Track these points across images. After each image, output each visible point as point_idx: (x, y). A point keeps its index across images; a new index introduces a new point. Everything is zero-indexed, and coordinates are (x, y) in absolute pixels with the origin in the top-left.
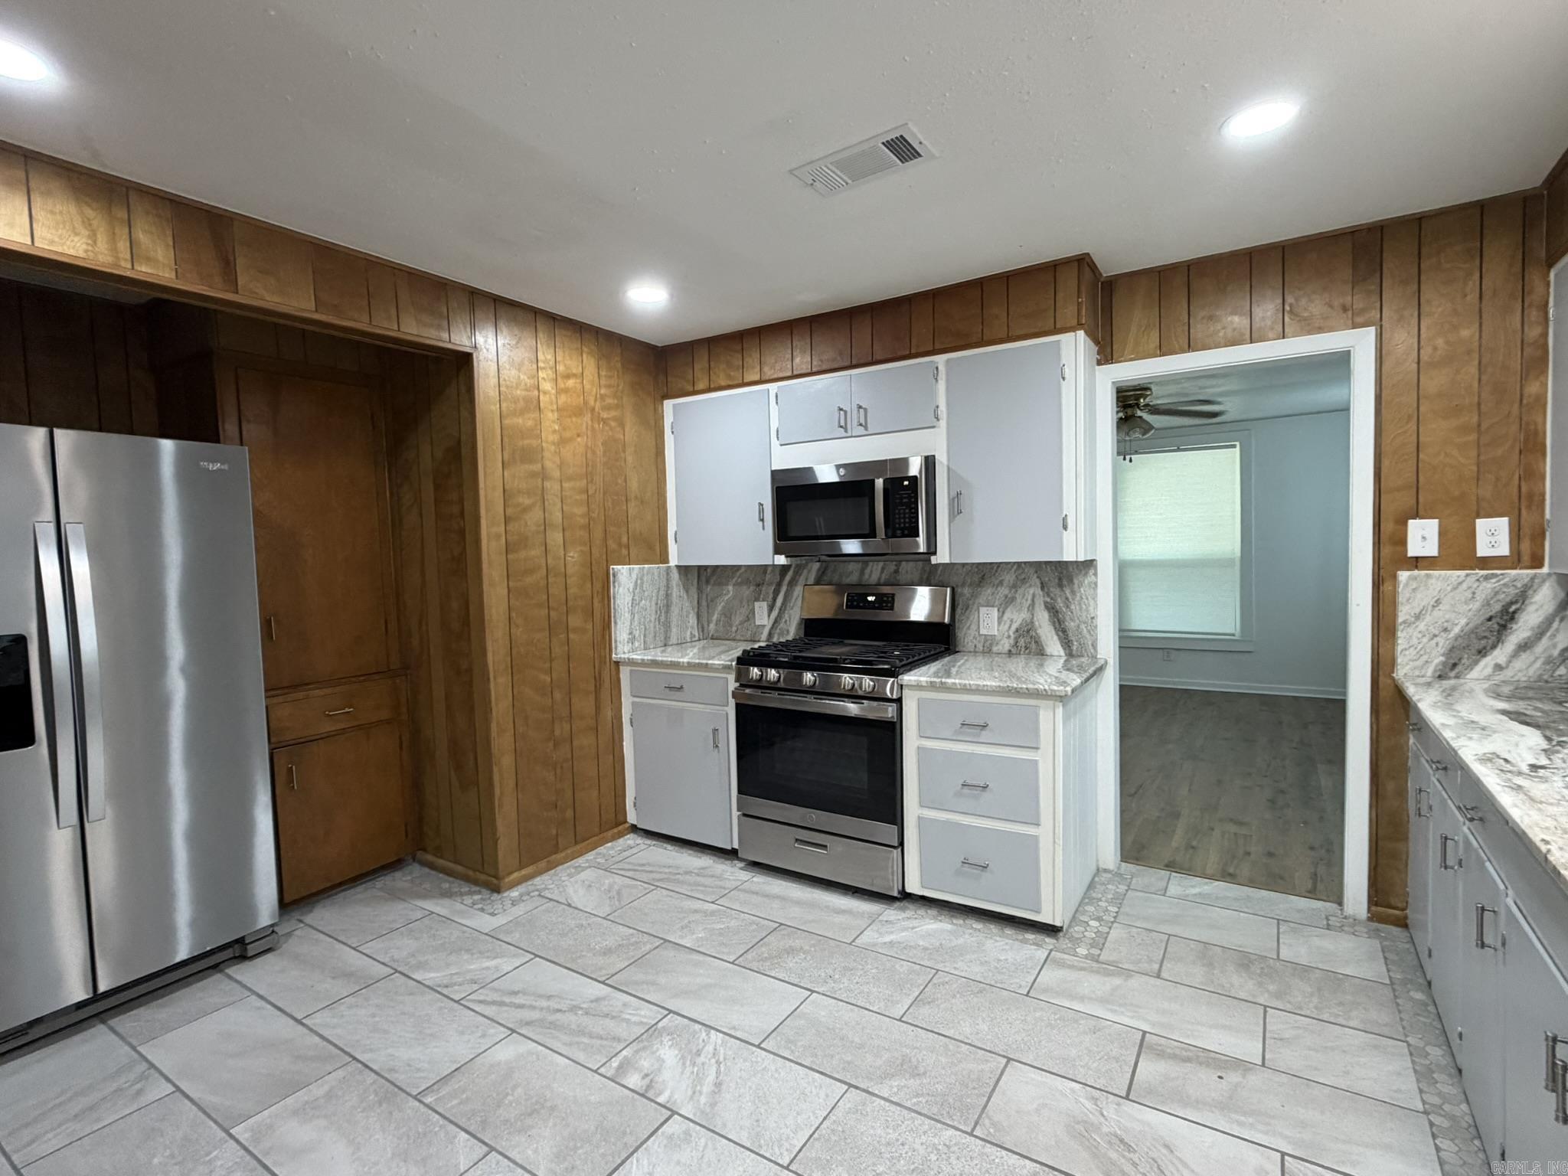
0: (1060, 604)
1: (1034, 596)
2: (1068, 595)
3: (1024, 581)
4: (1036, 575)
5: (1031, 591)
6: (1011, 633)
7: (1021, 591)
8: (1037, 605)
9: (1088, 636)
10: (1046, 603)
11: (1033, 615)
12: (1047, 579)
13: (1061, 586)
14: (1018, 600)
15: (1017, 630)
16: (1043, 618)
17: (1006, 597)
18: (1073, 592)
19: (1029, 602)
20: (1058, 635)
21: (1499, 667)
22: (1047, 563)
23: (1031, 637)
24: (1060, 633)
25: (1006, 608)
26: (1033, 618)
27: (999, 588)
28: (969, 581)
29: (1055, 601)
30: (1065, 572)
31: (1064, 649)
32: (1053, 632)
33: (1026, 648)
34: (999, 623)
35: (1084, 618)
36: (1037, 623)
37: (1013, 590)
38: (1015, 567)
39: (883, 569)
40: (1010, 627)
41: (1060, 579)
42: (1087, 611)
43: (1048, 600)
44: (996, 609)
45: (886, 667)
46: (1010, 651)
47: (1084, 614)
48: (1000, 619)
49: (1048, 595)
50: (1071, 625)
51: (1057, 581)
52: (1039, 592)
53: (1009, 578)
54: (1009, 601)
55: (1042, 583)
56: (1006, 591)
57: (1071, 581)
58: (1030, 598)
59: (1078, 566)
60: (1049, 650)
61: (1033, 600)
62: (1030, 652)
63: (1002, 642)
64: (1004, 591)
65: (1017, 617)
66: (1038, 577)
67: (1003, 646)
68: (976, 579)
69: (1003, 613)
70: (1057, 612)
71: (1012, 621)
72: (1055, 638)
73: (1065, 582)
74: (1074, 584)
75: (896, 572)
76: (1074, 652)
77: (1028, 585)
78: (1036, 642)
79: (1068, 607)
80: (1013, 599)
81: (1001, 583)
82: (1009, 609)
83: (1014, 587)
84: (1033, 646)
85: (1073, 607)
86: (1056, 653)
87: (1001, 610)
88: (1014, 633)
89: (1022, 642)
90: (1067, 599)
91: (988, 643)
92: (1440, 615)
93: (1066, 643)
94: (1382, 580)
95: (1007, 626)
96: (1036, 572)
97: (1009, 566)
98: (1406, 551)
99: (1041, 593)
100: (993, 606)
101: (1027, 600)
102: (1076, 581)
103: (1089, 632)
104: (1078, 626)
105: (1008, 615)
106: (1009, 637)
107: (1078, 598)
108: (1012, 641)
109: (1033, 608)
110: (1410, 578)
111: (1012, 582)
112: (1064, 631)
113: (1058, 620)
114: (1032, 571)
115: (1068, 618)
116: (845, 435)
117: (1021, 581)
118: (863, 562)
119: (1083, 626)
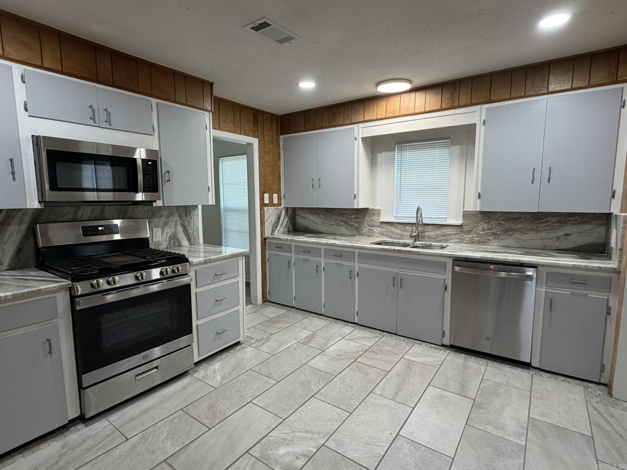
0: (186, 224)
1: (176, 221)
2: (189, 219)
3: (172, 214)
4: (176, 211)
5: (175, 218)
6: (167, 239)
7: (171, 219)
8: (177, 225)
9: (197, 236)
10: (181, 223)
11: (176, 229)
12: (181, 213)
13: (186, 216)
14: (170, 223)
15: (170, 237)
16: (180, 229)
17: (164, 222)
18: (191, 218)
19: (174, 224)
20: (186, 237)
21: (279, 230)
22: (180, 206)
23: (176, 239)
24: (187, 236)
25: (165, 227)
26: (176, 231)
27: (161, 218)
28: (146, 215)
29: (185, 222)
30: (188, 210)
31: (189, 242)
32: (184, 236)
33: (174, 244)
34: (162, 235)
35: (195, 229)
36: (178, 233)
37: (168, 219)
38: (168, 208)
39: (92, 211)
40: (167, 236)
41: (186, 213)
42: (196, 225)
43: (182, 222)
44: (160, 228)
45: (164, 261)
46: (167, 247)
47: (195, 227)
48: (162, 232)
49: (182, 220)
50: (190, 232)
51: (185, 213)
52: (178, 219)
53: (165, 213)
54: (166, 224)
55: (179, 215)
56: (164, 220)
57: (190, 213)
58: (175, 222)
59: (192, 207)
60: (183, 244)
61: (176, 223)
62: (175, 246)
63: (163, 244)
64: (163, 219)
65: (169, 231)
66: (177, 212)
67: (164, 246)
68: (150, 214)
69: (164, 230)
70: (185, 227)
71: (167, 233)
72: (185, 238)
73: (188, 214)
74: (191, 214)
75: (102, 212)
76: (192, 243)
77: (173, 216)
78: (178, 241)
79: (189, 225)
80: (168, 223)
81: (162, 216)
82: (166, 228)
83: (168, 217)
84: (177, 243)
85: (191, 224)
86: (185, 245)
87: (162, 228)
88: (169, 239)
89: (172, 242)
90: (189, 221)
91: (157, 245)
92: (271, 218)
93: (189, 240)
94: (261, 210)
95: (165, 235)
96: (177, 210)
97: (165, 208)
98: (264, 202)
99: (179, 219)
100: (158, 227)
101: (173, 223)
102: (192, 214)
103: (197, 233)
104: (193, 232)
105: (166, 230)
106: (166, 241)
107: (193, 221)
108: (168, 242)
109: (176, 226)
110: (267, 209)
111: (167, 215)
112: (188, 235)
113: (186, 230)
114: (175, 210)
115: (189, 229)
116: (94, 124)
117: (171, 214)
118: (77, 206)
119: (195, 232)
